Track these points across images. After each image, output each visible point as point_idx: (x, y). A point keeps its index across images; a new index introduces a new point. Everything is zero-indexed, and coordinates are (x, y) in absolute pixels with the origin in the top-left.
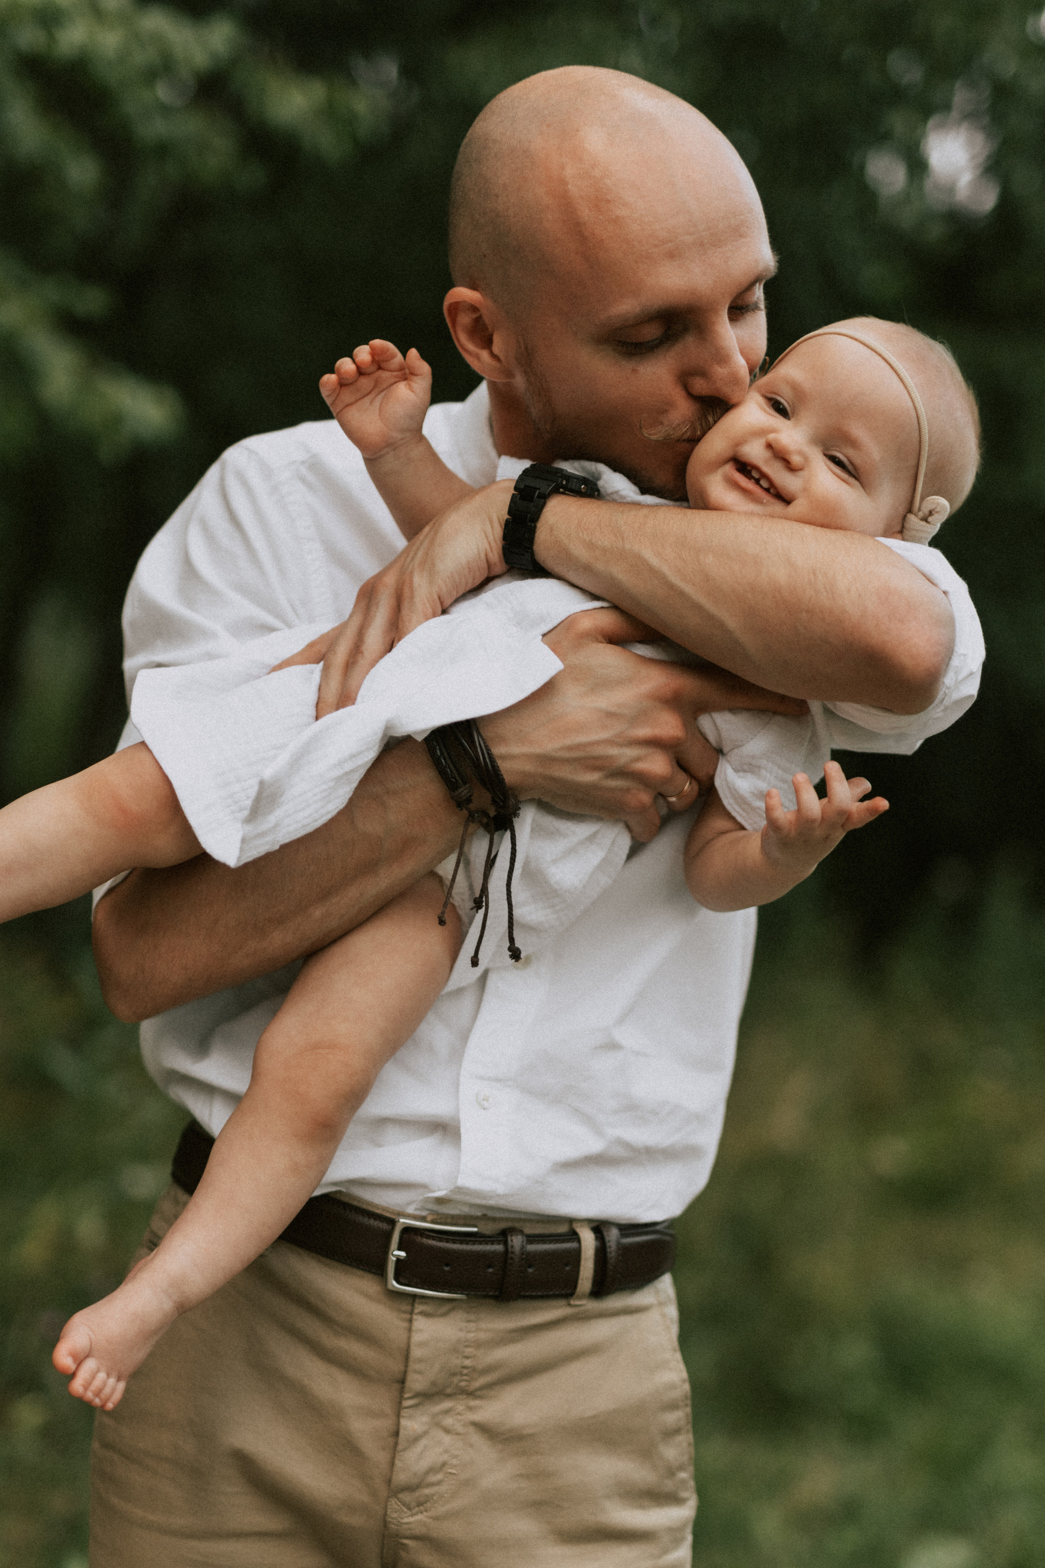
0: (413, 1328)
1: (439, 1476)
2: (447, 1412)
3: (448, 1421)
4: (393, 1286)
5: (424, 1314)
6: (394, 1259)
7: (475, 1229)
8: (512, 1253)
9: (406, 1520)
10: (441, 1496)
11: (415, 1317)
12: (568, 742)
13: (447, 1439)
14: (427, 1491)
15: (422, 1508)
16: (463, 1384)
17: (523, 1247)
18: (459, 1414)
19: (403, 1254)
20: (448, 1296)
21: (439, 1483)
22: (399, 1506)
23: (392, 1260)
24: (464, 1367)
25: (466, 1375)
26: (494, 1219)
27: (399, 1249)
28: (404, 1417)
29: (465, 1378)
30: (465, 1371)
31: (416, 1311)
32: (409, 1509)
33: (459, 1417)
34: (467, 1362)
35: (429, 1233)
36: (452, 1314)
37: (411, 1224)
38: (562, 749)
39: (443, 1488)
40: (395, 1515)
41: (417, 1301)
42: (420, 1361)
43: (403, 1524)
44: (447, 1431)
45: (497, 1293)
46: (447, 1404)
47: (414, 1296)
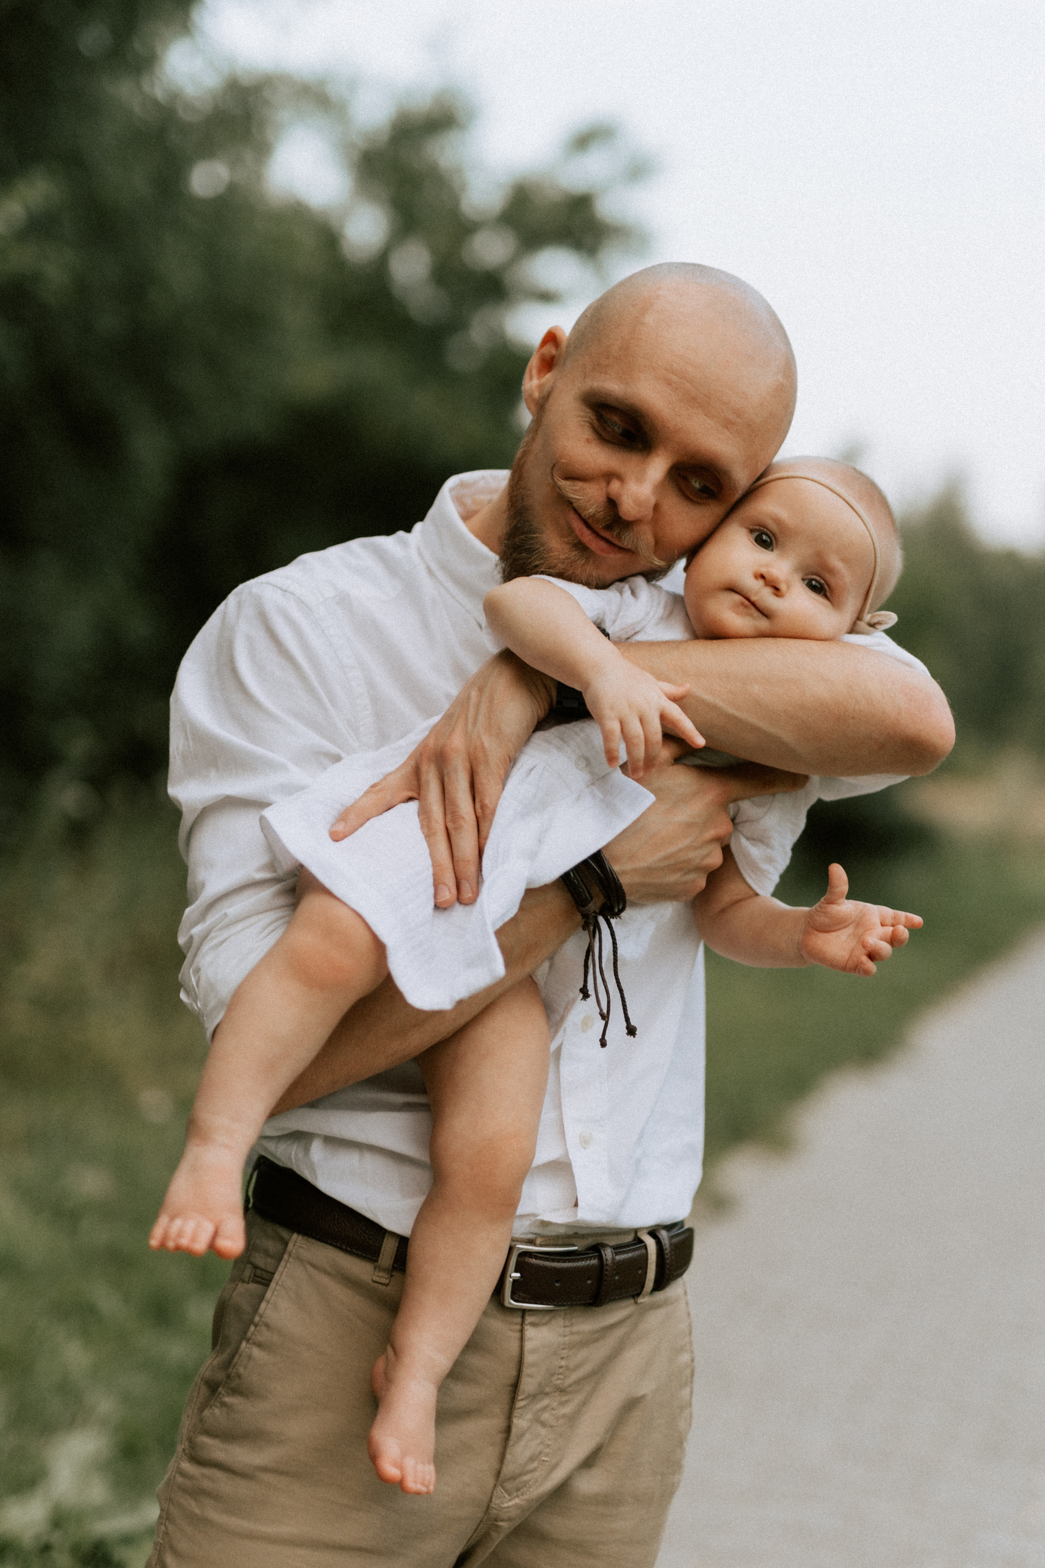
0: (526, 1338)
1: (535, 1464)
2: (545, 1409)
3: (545, 1416)
4: (510, 1303)
5: (534, 1325)
6: (511, 1280)
7: (576, 1248)
8: (607, 1265)
9: (505, 1505)
10: (536, 1481)
11: (526, 1327)
12: (662, 854)
13: (543, 1431)
14: (525, 1478)
15: (519, 1493)
16: (559, 1382)
17: (613, 1259)
18: (553, 1409)
19: (518, 1275)
20: (547, 1308)
21: (535, 1470)
22: (502, 1493)
23: (510, 1281)
24: (561, 1367)
25: (561, 1374)
26: (583, 1236)
27: (516, 1271)
28: (515, 1416)
29: (560, 1376)
30: (561, 1371)
31: (527, 1322)
32: (510, 1495)
33: (554, 1412)
34: (563, 1363)
35: (540, 1255)
36: (553, 1322)
37: (528, 1249)
38: (660, 860)
39: (537, 1474)
40: (498, 1501)
41: (527, 1313)
42: (532, 1365)
43: (503, 1508)
44: (543, 1424)
45: (592, 1301)
46: (545, 1402)
47: (524, 1312)
